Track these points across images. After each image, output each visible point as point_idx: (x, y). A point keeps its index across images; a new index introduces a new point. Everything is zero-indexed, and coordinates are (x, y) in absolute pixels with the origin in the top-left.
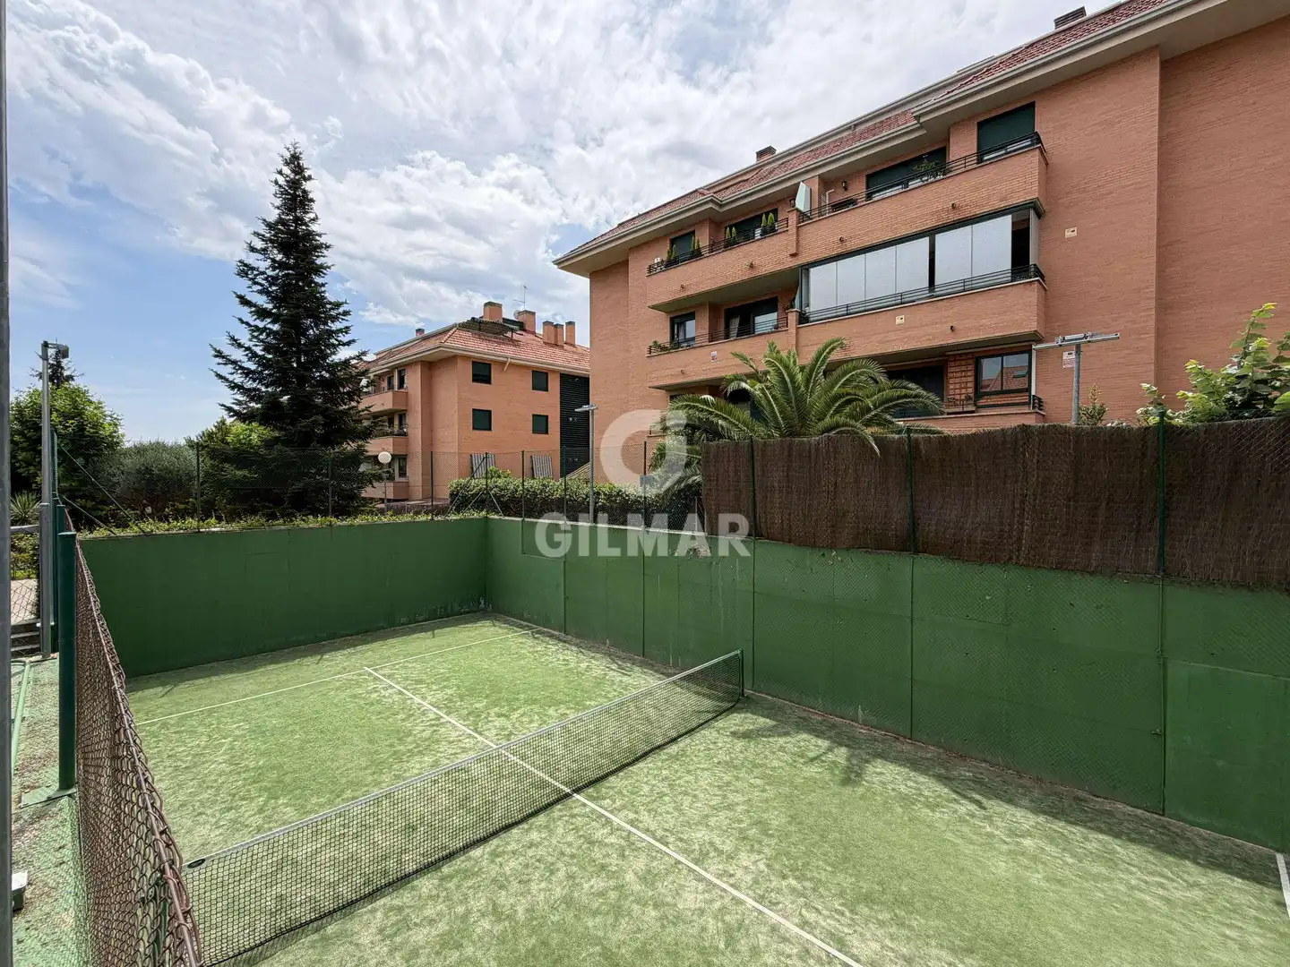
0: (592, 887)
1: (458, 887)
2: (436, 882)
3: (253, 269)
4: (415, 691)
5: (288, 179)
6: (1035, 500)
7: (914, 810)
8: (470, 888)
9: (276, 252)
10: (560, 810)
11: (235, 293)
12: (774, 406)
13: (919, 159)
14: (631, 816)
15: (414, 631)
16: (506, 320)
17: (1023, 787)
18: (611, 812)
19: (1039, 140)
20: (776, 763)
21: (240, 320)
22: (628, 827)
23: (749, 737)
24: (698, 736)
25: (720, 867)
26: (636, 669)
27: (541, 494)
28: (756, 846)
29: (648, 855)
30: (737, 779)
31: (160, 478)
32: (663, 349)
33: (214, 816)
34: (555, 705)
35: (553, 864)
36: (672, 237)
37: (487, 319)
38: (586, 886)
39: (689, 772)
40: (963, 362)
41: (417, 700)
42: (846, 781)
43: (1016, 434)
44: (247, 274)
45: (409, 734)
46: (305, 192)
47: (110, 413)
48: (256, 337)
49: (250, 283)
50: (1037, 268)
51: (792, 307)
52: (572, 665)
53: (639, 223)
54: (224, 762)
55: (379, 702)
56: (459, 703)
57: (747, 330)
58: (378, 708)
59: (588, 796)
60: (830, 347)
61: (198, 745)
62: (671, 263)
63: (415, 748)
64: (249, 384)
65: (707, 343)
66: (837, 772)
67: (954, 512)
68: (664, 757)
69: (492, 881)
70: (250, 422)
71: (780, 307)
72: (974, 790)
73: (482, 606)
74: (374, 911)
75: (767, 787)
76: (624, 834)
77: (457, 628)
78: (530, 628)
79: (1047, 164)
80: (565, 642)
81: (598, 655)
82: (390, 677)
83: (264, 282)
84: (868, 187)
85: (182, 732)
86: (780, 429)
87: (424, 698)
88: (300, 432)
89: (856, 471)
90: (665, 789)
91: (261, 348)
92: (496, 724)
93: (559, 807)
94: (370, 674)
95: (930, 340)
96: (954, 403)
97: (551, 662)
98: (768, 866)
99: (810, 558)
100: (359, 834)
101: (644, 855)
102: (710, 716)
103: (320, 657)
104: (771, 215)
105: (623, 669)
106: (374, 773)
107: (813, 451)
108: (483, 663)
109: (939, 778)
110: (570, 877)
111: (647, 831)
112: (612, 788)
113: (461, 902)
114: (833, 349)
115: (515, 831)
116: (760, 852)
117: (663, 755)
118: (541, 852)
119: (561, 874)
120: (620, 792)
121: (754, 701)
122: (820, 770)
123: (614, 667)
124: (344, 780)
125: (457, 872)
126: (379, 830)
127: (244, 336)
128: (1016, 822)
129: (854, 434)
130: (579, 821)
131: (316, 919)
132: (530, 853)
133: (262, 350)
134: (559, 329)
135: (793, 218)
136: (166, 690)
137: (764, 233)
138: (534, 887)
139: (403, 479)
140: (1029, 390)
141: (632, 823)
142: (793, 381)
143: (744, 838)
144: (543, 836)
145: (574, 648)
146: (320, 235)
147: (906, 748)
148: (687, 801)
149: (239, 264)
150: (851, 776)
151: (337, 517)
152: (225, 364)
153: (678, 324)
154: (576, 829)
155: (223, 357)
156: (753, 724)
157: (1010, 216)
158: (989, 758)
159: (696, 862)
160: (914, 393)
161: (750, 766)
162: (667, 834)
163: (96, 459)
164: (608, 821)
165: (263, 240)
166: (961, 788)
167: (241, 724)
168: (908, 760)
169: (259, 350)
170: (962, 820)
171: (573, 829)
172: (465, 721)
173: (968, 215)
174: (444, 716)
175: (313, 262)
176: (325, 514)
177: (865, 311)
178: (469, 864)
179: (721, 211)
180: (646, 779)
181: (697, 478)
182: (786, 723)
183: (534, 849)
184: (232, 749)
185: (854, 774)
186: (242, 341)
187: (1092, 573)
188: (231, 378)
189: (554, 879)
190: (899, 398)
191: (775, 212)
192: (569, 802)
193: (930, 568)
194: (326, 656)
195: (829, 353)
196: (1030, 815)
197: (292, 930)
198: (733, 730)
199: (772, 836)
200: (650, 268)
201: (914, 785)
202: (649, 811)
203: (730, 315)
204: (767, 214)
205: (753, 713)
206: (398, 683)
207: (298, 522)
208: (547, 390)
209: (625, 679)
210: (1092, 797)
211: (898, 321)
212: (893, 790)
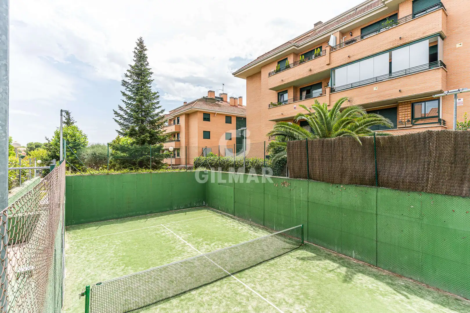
0: (235, 310)
1: (186, 304)
2: (179, 301)
3: (127, 83)
4: (178, 234)
5: (139, 51)
6: (434, 164)
7: (374, 296)
8: (190, 305)
9: (135, 76)
10: (226, 281)
11: (121, 91)
12: (317, 126)
13: (385, 20)
14: (253, 285)
15: (179, 212)
16: (216, 97)
17: (429, 292)
18: (245, 283)
19: (442, 6)
20: (315, 271)
21: (123, 101)
22: (251, 289)
23: (304, 260)
24: (283, 258)
25: (287, 309)
26: (260, 230)
27: (226, 162)
28: (303, 302)
29: (258, 301)
30: (297, 275)
31: (99, 156)
32: (275, 105)
33: (108, 271)
34: (227, 242)
35: (221, 300)
36: (278, 61)
37: (209, 97)
38: (233, 309)
39: (278, 271)
40: (406, 106)
41: (178, 237)
42: (345, 281)
43: (425, 135)
44: (125, 85)
45: (174, 248)
46: (144, 54)
47: (84, 134)
48: (128, 107)
49: (126, 88)
50: (442, 62)
51: (328, 86)
52: (236, 228)
53: (265, 57)
54: (113, 253)
55: (164, 236)
56: (192, 239)
57: (309, 95)
58: (164, 238)
59: (236, 276)
60: (342, 101)
61: (105, 247)
62: (278, 71)
63: (176, 253)
64: (126, 123)
65: (293, 102)
66: (341, 277)
67: (396, 169)
68: (269, 265)
69: (198, 303)
70: (126, 136)
71: (323, 86)
72: (404, 290)
73: (204, 204)
74: (156, 309)
75: (310, 280)
76: (249, 292)
77: (194, 212)
78: (221, 213)
79: (447, 16)
80: (234, 219)
81: (246, 225)
82: (169, 228)
83: (131, 87)
84: (361, 33)
85: (101, 242)
86: (319, 135)
87: (180, 236)
88: (141, 139)
89: (351, 151)
90: (267, 277)
91: (130, 110)
92: (205, 247)
93: (225, 279)
94: (163, 227)
95: (390, 96)
96: (401, 123)
97: (228, 226)
98: (307, 311)
99: (332, 188)
100: (154, 282)
101: (256, 301)
102: (289, 250)
103: (146, 220)
104: (319, 49)
105: (255, 230)
106: (161, 261)
107: (333, 144)
108: (202, 225)
109: (388, 283)
110: (227, 305)
111: (258, 291)
112: (246, 274)
113: (187, 309)
114: (343, 102)
115: (208, 286)
116: (304, 305)
117: (268, 264)
118: (217, 295)
119: (224, 304)
120: (250, 276)
121: (307, 246)
122: (333, 275)
123: (252, 229)
124: (150, 263)
125: (186, 298)
126: (161, 281)
127: (124, 106)
128: (424, 306)
129: (350, 136)
130: (232, 285)
131: (137, 309)
132: (213, 295)
133: (130, 111)
134: (236, 100)
135: (328, 49)
136: (97, 228)
137: (316, 56)
138: (213, 307)
139: (178, 157)
140: (438, 116)
141: (253, 288)
142: (325, 116)
143: (298, 299)
144: (219, 289)
145: (237, 221)
146: (149, 69)
147: (374, 270)
148: (275, 282)
149: (123, 81)
150: (347, 279)
151: (153, 170)
152: (118, 116)
153: (281, 95)
154: (231, 288)
155: (117, 114)
156: (306, 255)
157: (428, 40)
158: (413, 278)
159: (277, 306)
160: (379, 119)
161: (303, 271)
162: (266, 293)
163: (79, 150)
164: (244, 287)
165: (131, 73)
166: (397, 289)
167: (119, 241)
168: (374, 275)
169: (128, 111)
170: (397, 302)
171: (230, 288)
172: (194, 245)
173: (407, 41)
174: (187, 243)
175: (147, 79)
176: (149, 169)
177: (360, 86)
178: (191, 296)
179: (298, 49)
180: (260, 272)
181: (286, 156)
182: (320, 255)
183: (214, 293)
184: (115, 249)
185: (349, 279)
186: (123, 108)
187: (464, 197)
188: (120, 121)
189: (221, 305)
190: (372, 121)
191: (321, 47)
192: (230, 278)
193: (385, 193)
194: (148, 220)
195: (341, 103)
196: (432, 304)
197: (129, 311)
198: (297, 256)
199: (309, 299)
200: (269, 74)
201: (376, 286)
202: (260, 284)
203: (302, 90)
204: (317, 49)
205: (307, 250)
206: (172, 230)
207: (140, 171)
208: (231, 123)
209: (256, 234)
210: (464, 299)
211: (375, 89)
212: (366, 286)
